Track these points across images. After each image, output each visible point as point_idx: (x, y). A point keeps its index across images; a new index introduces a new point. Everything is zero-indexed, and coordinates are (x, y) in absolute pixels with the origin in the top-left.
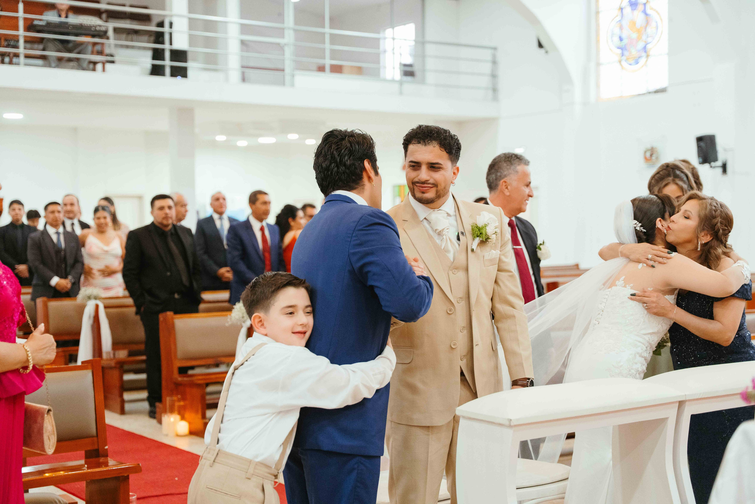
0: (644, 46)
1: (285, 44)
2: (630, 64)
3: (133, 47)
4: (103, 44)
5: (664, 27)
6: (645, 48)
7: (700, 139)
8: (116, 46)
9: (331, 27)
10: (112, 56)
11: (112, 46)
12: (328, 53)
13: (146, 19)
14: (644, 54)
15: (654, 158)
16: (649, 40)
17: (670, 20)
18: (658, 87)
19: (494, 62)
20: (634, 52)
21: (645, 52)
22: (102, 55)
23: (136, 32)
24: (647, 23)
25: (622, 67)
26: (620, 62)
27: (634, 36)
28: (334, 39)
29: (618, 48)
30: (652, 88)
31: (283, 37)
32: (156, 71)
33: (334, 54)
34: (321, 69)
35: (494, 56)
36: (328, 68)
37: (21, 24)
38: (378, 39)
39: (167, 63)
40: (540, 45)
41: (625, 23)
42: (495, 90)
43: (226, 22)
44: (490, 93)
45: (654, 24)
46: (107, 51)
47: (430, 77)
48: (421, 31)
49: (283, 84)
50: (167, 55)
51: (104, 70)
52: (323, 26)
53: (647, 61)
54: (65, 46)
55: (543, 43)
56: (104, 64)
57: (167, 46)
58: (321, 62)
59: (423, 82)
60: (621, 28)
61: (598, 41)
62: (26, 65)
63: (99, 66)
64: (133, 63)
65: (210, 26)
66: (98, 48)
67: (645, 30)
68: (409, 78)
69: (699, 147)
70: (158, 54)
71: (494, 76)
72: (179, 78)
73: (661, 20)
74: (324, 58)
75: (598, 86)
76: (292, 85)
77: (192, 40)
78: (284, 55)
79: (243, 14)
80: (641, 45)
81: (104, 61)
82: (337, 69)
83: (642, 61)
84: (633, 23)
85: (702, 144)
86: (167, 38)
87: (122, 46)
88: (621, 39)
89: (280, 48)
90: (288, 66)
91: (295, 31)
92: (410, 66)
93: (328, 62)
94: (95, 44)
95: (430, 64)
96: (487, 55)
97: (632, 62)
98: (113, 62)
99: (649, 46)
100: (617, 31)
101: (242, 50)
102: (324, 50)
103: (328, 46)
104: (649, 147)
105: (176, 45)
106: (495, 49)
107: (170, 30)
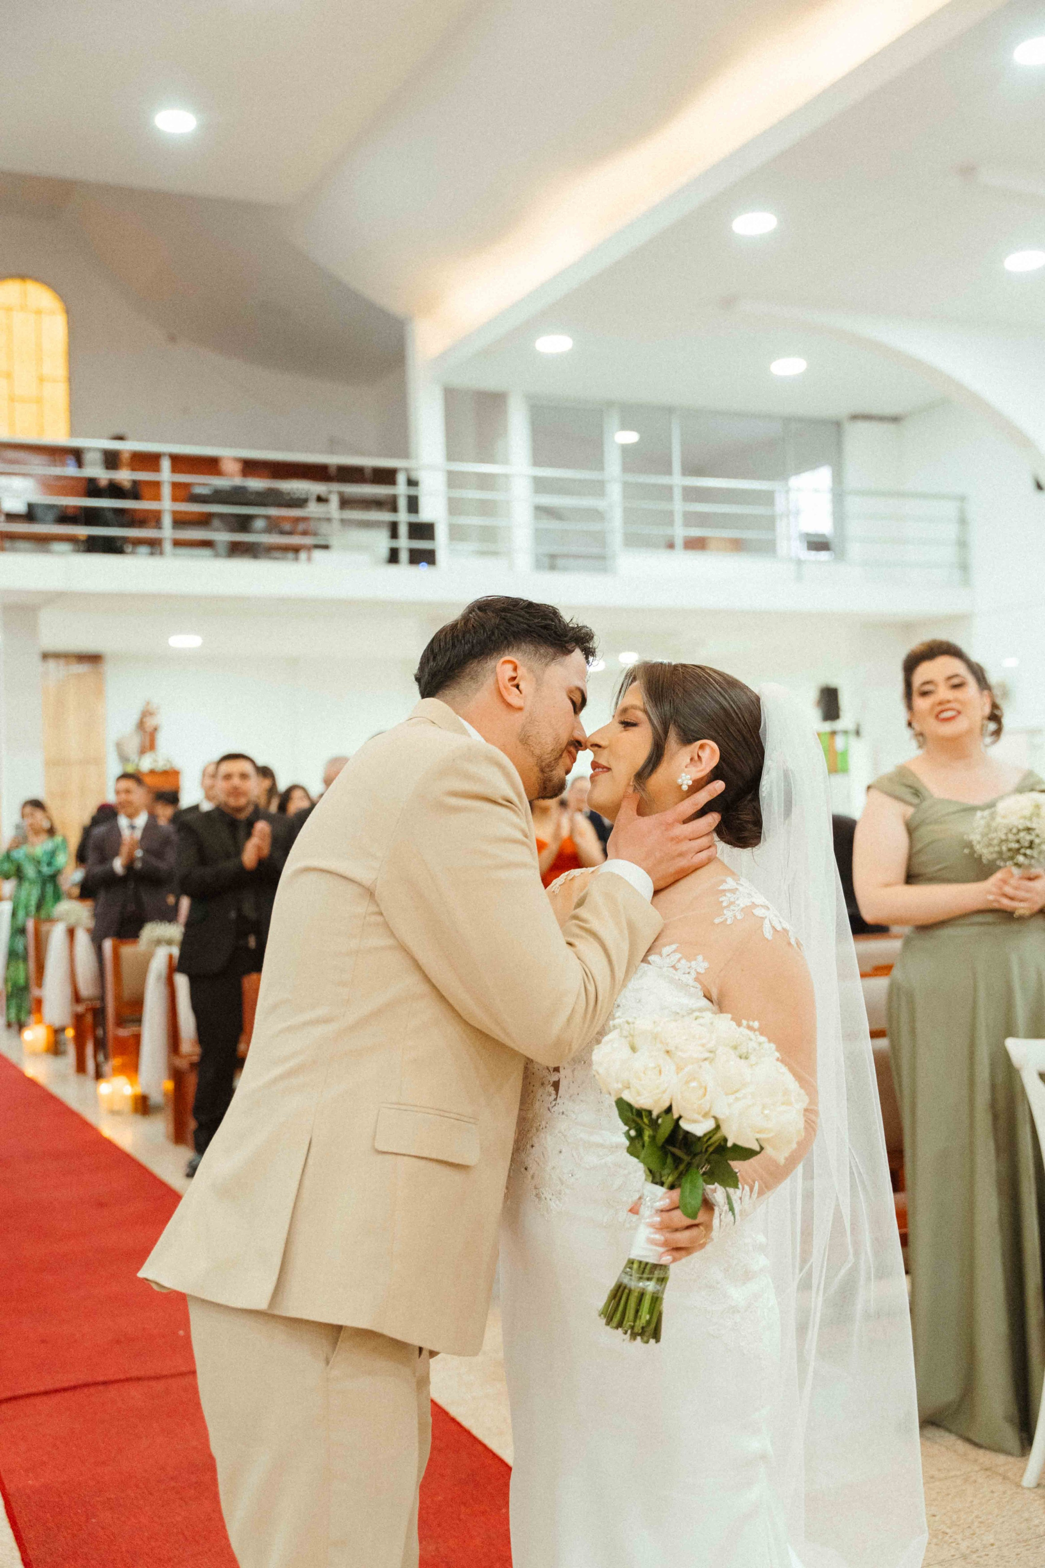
1: (610, 508)
4: (306, 519)
8: (345, 521)
9: (685, 474)
10: (326, 537)
12: (678, 519)
13: (386, 476)
19: (963, 521)
22: (308, 536)
28: (693, 495)
31: (603, 495)
32: (393, 557)
33: (692, 519)
34: (671, 546)
35: (963, 511)
36: (679, 542)
37: (166, 491)
38: (771, 493)
39: (404, 543)
42: (964, 567)
43: (506, 476)
44: (957, 573)
46: (318, 528)
47: (854, 550)
48: (838, 478)
49: (604, 570)
51: (309, 559)
52: (671, 474)
54: (243, 523)
56: (310, 550)
58: (669, 532)
59: (841, 556)
62: (174, 555)
63: (303, 555)
64: (359, 548)
65: (486, 482)
68: (823, 555)
71: (963, 544)
74: (673, 526)
77: (454, 506)
78: (607, 525)
79: (537, 460)
81: (311, 546)
82: (696, 544)
89: (598, 515)
91: (626, 485)
92: (824, 535)
93: (680, 532)
94: (297, 520)
95: (854, 528)
96: (951, 508)
98: (326, 547)
101: (537, 521)
102: (672, 512)
103: (679, 506)
105: (425, 515)
106: (962, 498)
107: (412, 491)
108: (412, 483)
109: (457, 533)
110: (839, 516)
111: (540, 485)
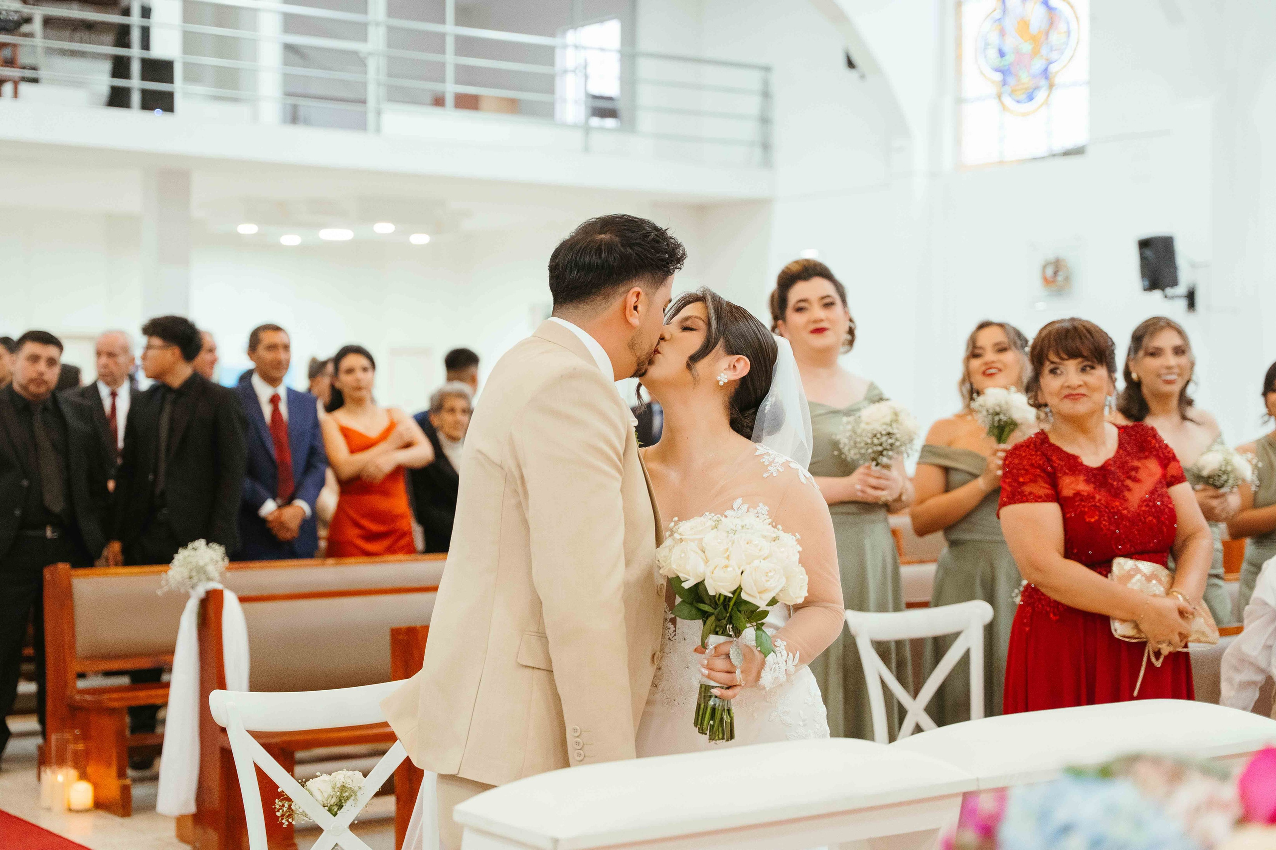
0: (1043, 67)
1: (370, 54)
2: (1018, 102)
3: (82, 54)
4: (15, 46)
5: (1082, 31)
6: (1046, 70)
7: (1144, 244)
8: (50, 51)
9: (459, 22)
10: (34, 68)
11: (40, 51)
12: (450, 72)
14: (1043, 82)
15: (1060, 278)
16: (1054, 56)
17: (1093, 18)
18: (1069, 144)
19: (766, 94)
20: (1024, 77)
21: (1047, 78)
22: (13, 67)
23: (89, 26)
24: (1051, 23)
25: (1004, 108)
26: (999, 96)
27: (1027, 47)
28: (465, 46)
29: (997, 70)
30: (1059, 147)
31: (364, 38)
32: (118, 98)
33: (465, 75)
34: (439, 101)
35: (766, 83)
36: (450, 100)
38: (551, 49)
39: (135, 83)
40: (851, 64)
41: (1010, 24)
42: (766, 146)
43: (257, 10)
44: (758, 152)
45: (1062, 27)
46: (24, 58)
47: (646, 121)
48: (629, 36)
49: (364, 127)
50: (136, 68)
51: (16, 94)
52: (443, 21)
53: (1049, 95)
55: (856, 59)
56: (16, 84)
57: (135, 52)
58: (437, 87)
59: (630, 127)
60: (1002, 33)
61: (959, 58)
63: (7, 88)
64: (77, 84)
66: (7, 53)
67: (1047, 39)
68: (610, 122)
69: (1143, 259)
70: (120, 67)
71: (765, 120)
72: (158, 112)
73: (1077, 18)
74: (443, 80)
75: (958, 141)
76: (378, 130)
77: (190, 42)
78: (366, 73)
80: (1038, 65)
81: (17, 79)
82: (468, 103)
83: (1041, 96)
84: (1024, 25)
85: (1149, 253)
86: (135, 36)
87: (63, 52)
88: (1002, 54)
89: (358, 60)
90: (373, 93)
91: (390, 29)
92: (610, 99)
93: (451, 89)
95: (646, 95)
96: (753, 79)
97: (1023, 97)
98: (35, 81)
99: (1053, 68)
100: (994, 38)
101: (286, 63)
102: (443, 65)
103: (450, 58)
104: (1051, 257)
105: (160, 50)
106: (767, 69)
107: (145, 22)
108: (146, 12)
109: (193, 75)
110: (629, 79)
111: (291, 23)
